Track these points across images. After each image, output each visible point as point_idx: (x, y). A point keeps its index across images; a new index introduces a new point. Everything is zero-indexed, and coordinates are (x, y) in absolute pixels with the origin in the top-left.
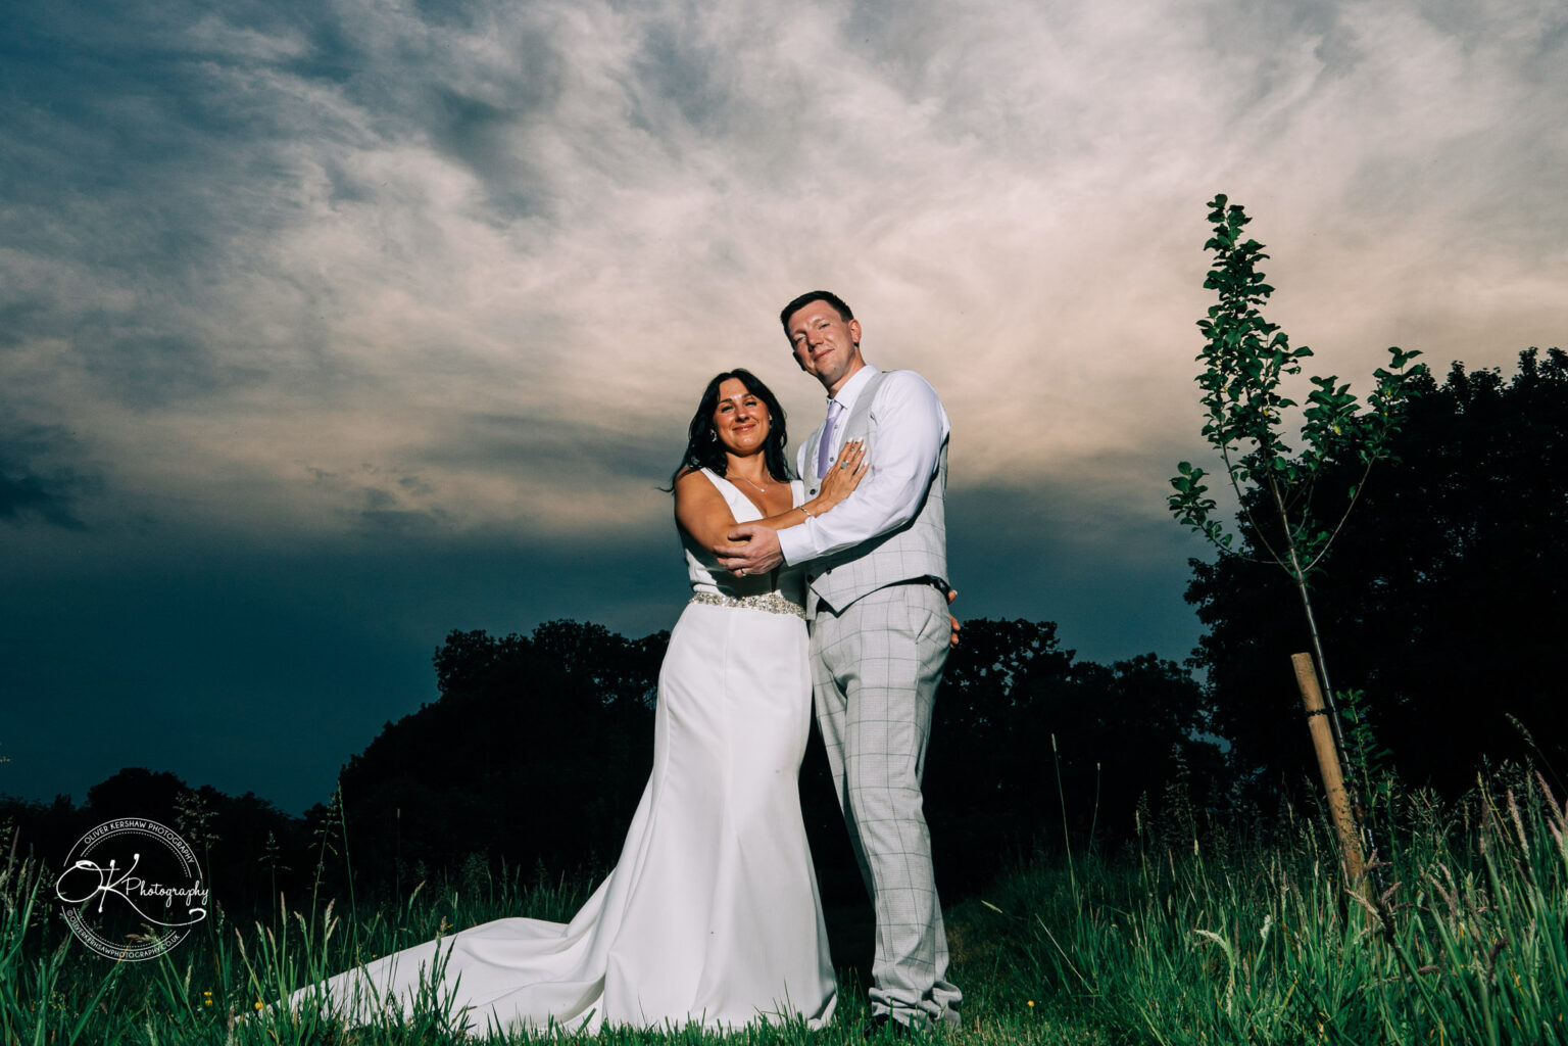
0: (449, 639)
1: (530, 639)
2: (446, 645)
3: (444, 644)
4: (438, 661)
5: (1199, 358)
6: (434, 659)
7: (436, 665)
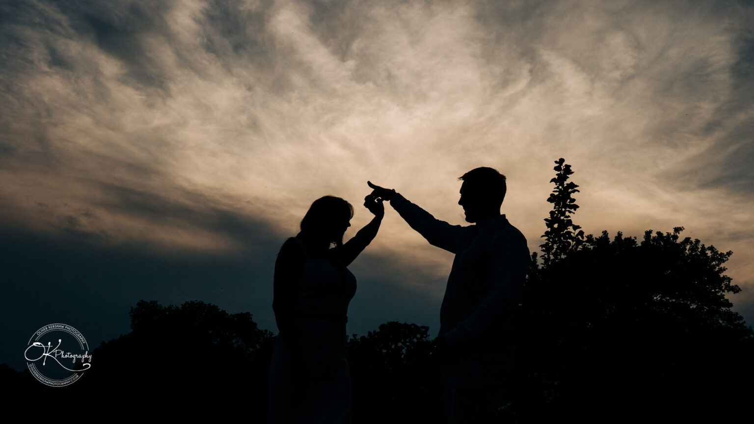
0: (138, 304)
1: (180, 308)
2: (137, 306)
3: (135, 306)
4: (132, 314)
5: (543, 236)
6: (130, 313)
7: (131, 316)
